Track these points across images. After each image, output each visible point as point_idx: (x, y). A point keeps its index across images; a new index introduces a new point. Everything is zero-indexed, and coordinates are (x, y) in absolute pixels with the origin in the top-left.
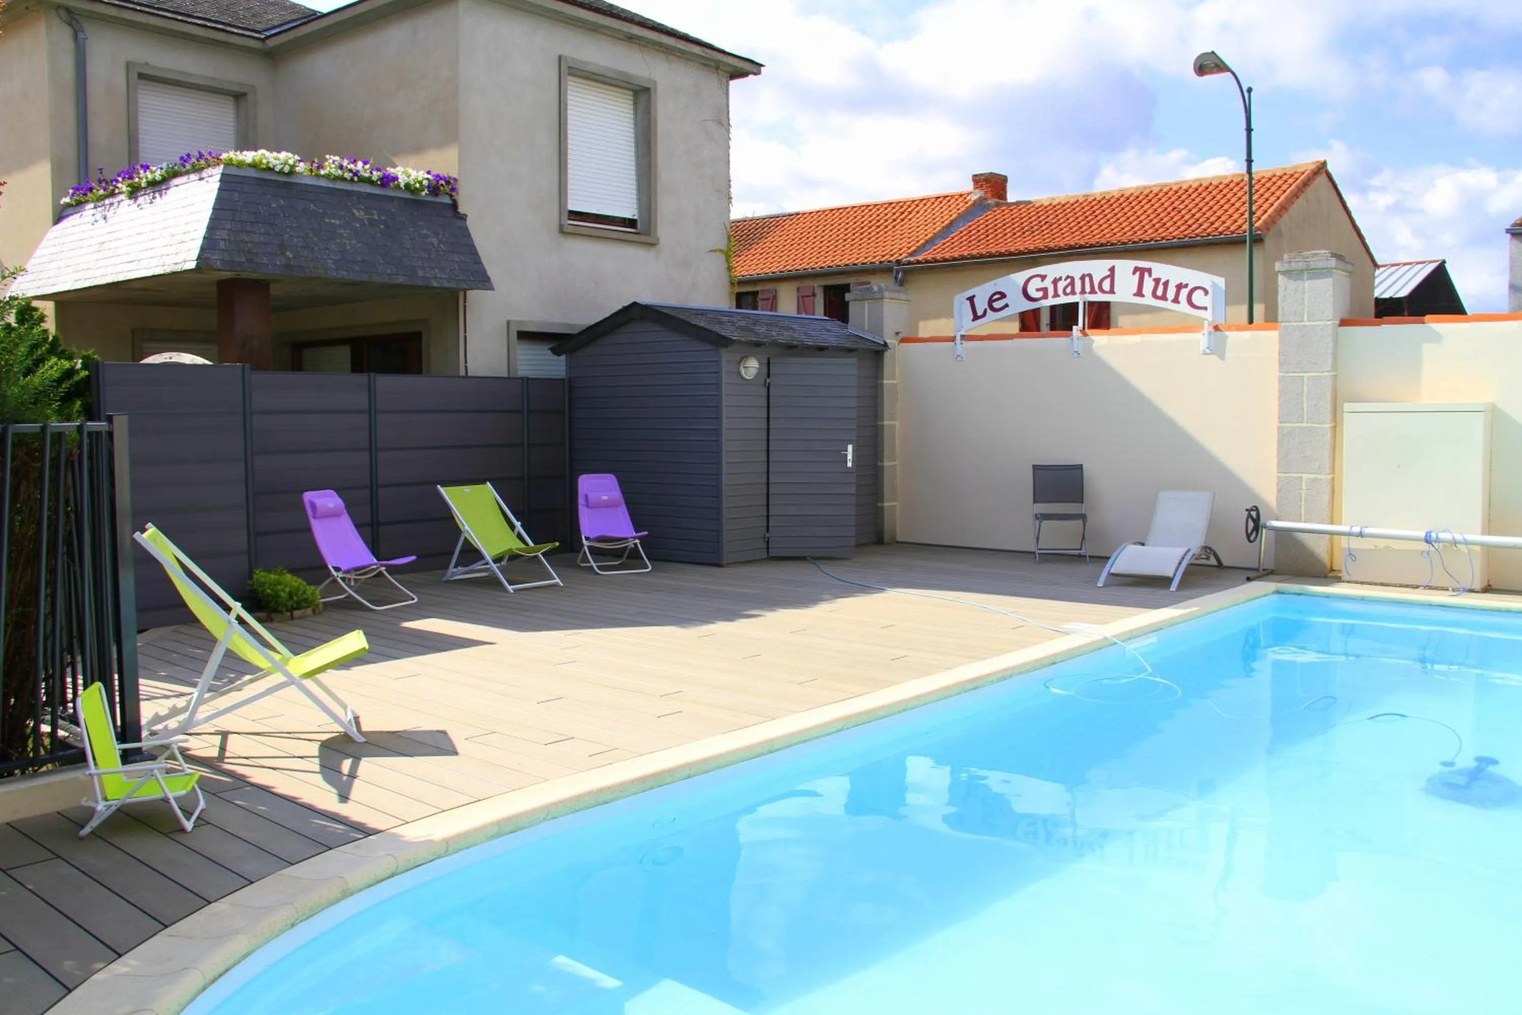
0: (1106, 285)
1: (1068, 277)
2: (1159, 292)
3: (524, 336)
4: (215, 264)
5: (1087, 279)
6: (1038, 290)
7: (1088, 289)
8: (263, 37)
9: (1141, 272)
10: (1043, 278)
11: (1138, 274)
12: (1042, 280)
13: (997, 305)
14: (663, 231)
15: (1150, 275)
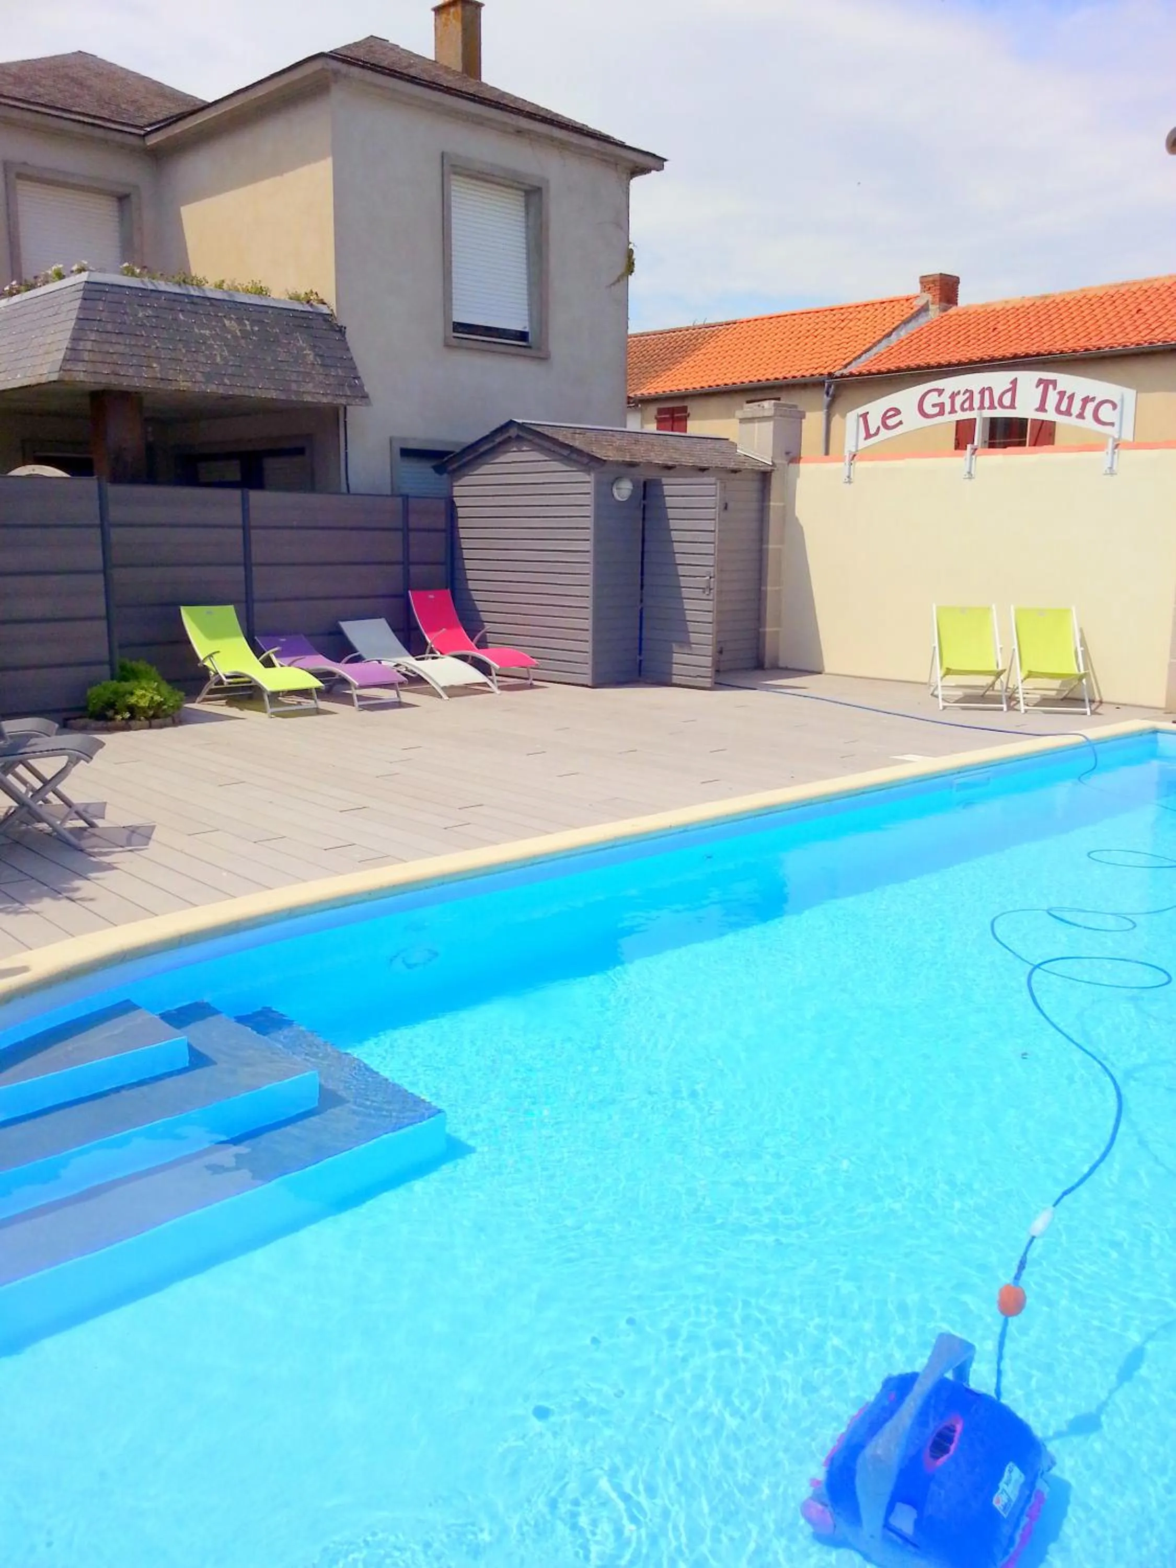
0: (1007, 400)
1: (967, 391)
2: (1063, 407)
3: (406, 453)
4: (78, 376)
5: (987, 393)
6: (934, 406)
7: (987, 404)
8: (142, 132)
9: (1045, 384)
10: (940, 392)
11: (1042, 386)
12: (939, 395)
13: (890, 422)
14: (557, 346)
15: (1055, 388)
